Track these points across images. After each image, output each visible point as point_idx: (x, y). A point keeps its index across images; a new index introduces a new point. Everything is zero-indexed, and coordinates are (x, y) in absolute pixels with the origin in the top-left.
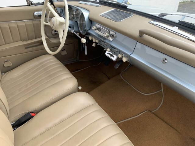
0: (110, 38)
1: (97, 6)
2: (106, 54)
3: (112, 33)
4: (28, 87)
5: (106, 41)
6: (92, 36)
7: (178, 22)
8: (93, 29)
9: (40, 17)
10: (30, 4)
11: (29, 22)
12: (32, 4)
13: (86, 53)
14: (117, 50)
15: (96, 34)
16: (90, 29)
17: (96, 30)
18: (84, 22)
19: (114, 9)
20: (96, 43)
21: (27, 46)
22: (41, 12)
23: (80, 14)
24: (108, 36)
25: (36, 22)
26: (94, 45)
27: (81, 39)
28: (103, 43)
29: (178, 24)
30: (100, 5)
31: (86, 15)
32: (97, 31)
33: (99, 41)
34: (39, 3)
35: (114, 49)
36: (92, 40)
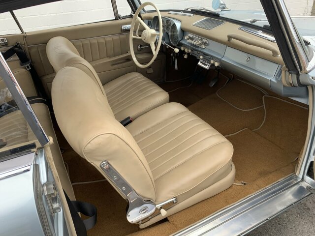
0: (203, 45)
1: (188, 16)
2: (199, 63)
3: (204, 41)
4: (119, 102)
5: (199, 49)
6: (185, 46)
7: (263, 26)
8: (186, 38)
9: (128, 30)
10: (117, 17)
11: (116, 37)
12: (120, 18)
13: (176, 67)
14: (209, 57)
15: (189, 43)
16: (183, 38)
17: (188, 39)
18: (175, 33)
19: (206, 18)
20: (188, 54)
21: (114, 63)
22: (130, 25)
23: (172, 25)
24: (201, 44)
25: (123, 36)
26: (186, 57)
27: (173, 50)
28: (196, 52)
29: (263, 28)
30: (192, 15)
31: (178, 25)
32: (189, 41)
33: (192, 51)
34: (127, 16)
35: (207, 57)
36: (184, 51)
